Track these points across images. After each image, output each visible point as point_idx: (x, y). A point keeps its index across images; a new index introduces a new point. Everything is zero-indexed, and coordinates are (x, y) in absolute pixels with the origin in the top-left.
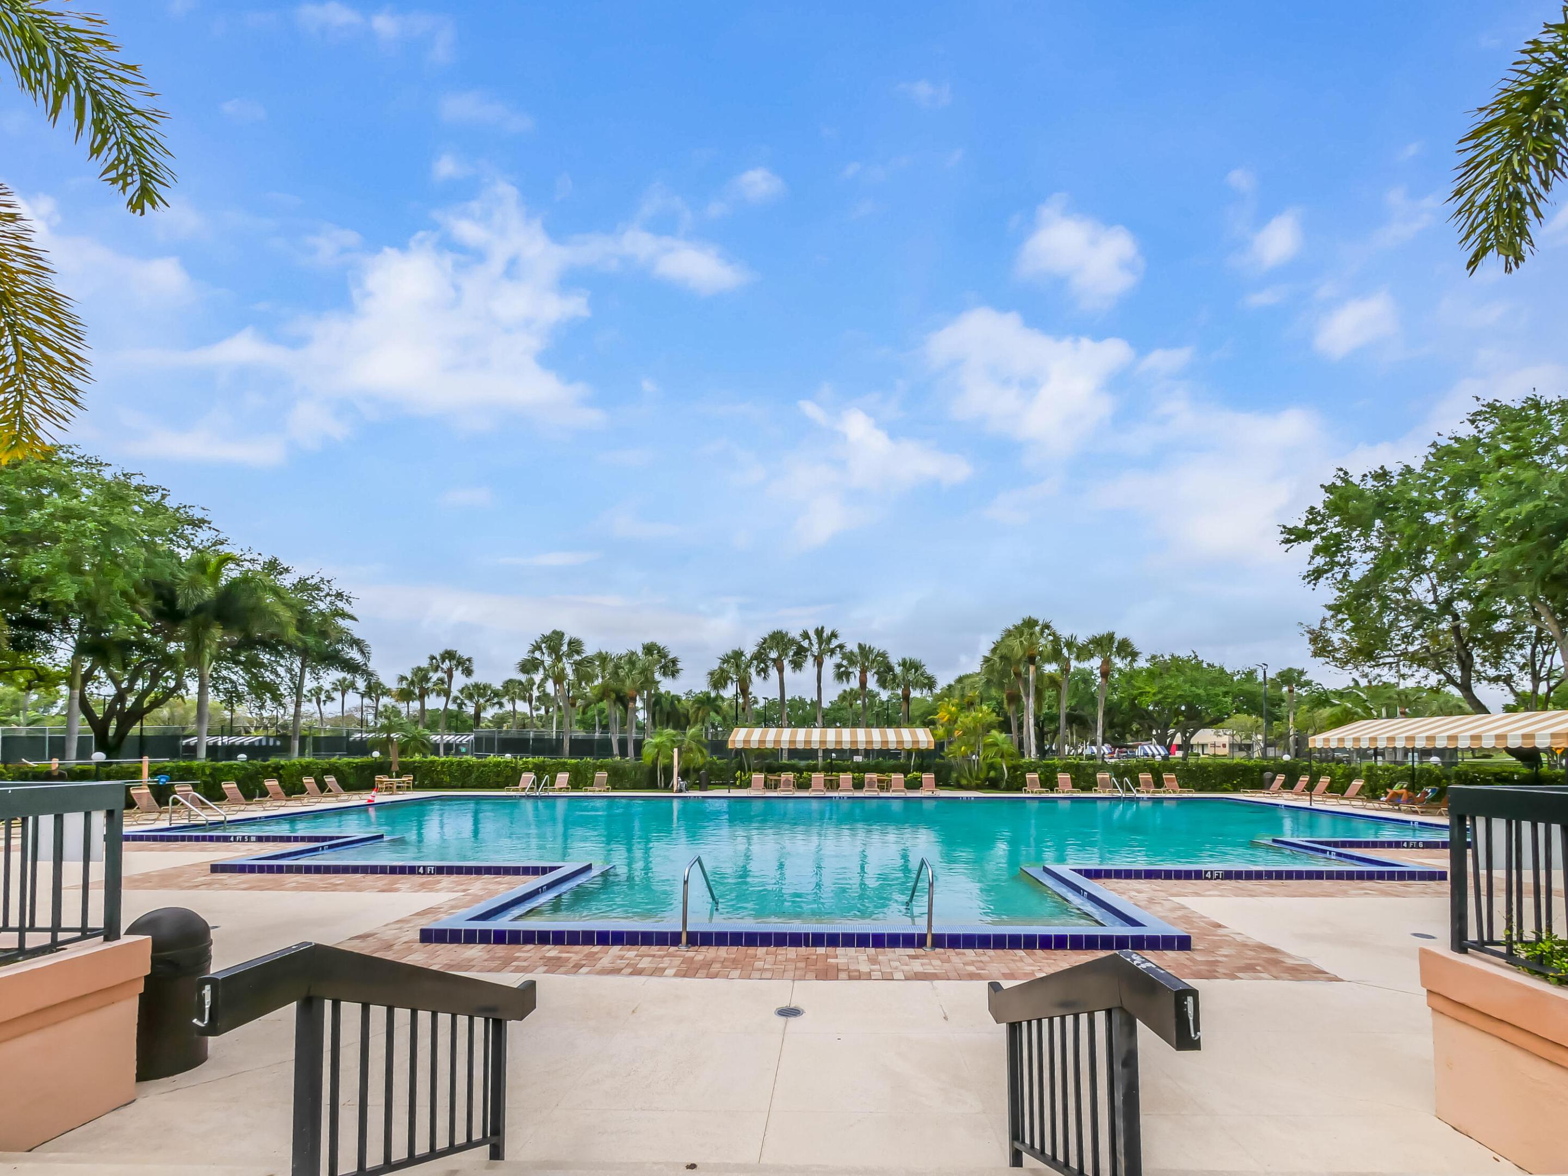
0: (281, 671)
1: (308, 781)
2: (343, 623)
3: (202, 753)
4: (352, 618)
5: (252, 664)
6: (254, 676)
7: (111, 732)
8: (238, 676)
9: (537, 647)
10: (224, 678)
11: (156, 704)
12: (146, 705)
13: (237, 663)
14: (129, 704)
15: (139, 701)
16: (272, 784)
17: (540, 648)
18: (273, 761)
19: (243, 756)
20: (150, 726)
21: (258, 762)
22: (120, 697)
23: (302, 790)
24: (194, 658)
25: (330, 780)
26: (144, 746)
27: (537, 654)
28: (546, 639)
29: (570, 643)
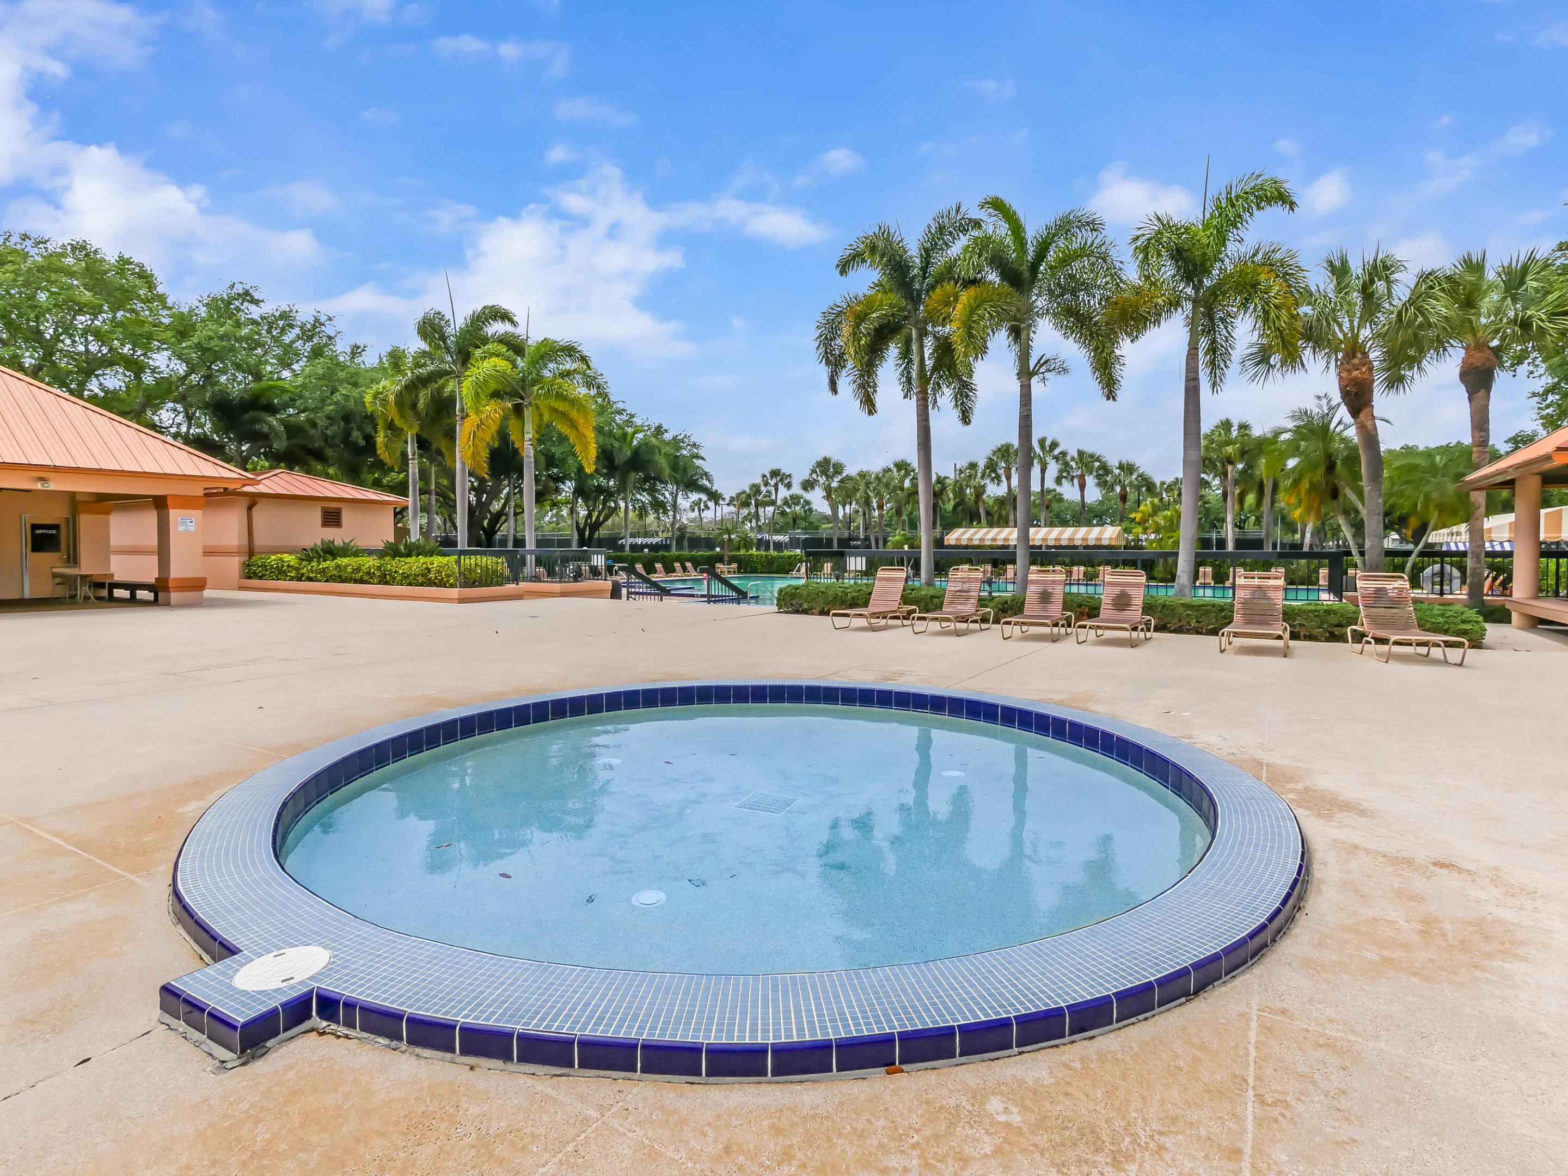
0: (667, 493)
1: (677, 565)
2: (698, 462)
3: (627, 548)
4: (703, 459)
5: (652, 491)
6: (654, 498)
7: (587, 536)
8: (645, 498)
9: (814, 471)
10: (638, 500)
11: (606, 519)
12: (601, 519)
13: (644, 490)
14: (594, 519)
15: (598, 517)
16: (658, 566)
17: (816, 472)
18: (661, 553)
19: (646, 550)
20: (603, 532)
21: (653, 554)
22: (589, 516)
23: (673, 571)
24: (622, 488)
25: (688, 565)
26: (601, 543)
27: (814, 476)
28: (819, 464)
29: (834, 465)
